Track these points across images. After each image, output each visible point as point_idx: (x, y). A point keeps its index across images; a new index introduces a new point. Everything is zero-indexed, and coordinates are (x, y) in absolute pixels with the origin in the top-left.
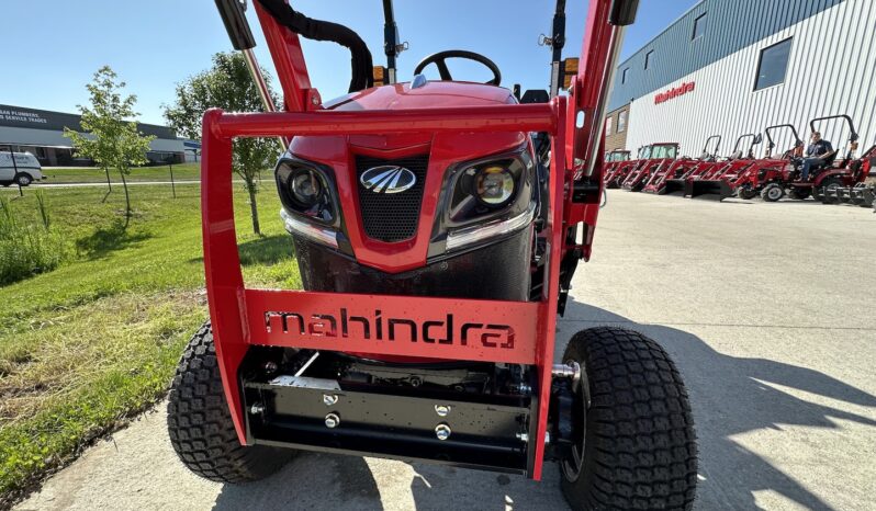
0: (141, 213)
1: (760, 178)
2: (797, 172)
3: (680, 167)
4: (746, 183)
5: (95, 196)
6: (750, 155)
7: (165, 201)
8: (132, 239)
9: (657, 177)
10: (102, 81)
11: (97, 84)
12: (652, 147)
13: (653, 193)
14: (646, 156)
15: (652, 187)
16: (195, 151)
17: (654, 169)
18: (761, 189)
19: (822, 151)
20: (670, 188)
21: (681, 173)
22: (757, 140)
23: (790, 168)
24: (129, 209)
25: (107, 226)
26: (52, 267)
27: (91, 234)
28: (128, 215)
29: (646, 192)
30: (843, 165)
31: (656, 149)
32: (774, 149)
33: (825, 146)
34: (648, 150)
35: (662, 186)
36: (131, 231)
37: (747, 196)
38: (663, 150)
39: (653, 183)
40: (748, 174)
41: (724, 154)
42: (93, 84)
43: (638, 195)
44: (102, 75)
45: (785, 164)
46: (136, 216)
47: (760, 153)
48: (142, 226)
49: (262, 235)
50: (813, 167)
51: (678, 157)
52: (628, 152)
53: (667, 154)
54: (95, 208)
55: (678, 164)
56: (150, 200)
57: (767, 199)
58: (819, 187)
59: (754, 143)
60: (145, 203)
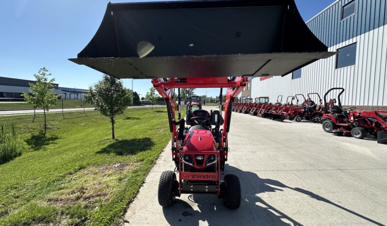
0: (51, 127)
1: (294, 113)
2: (305, 111)
3: (269, 108)
4: (289, 115)
5: (28, 119)
6: (292, 104)
7: (60, 121)
8: (49, 139)
9: (261, 111)
10: (41, 73)
11: (39, 74)
12: (260, 98)
13: (260, 117)
14: (258, 102)
15: (260, 114)
16: (65, 93)
17: (261, 107)
18: (294, 117)
19: (312, 104)
20: (266, 116)
21: (269, 109)
22: (293, 99)
23: (303, 110)
24: (45, 125)
25: (37, 133)
26: (20, 154)
27: (30, 138)
28: (45, 128)
29: (258, 116)
30: (319, 109)
31: (261, 99)
32: (299, 102)
33: (313, 103)
34: (258, 100)
35: (263, 114)
36: (48, 135)
37: (291, 119)
38: (264, 99)
39: (260, 113)
40: (289, 112)
41: (283, 103)
42: (37, 74)
43: (255, 117)
44: (42, 70)
45: (301, 108)
46: (49, 129)
47: (295, 103)
48: (52, 133)
49: (117, 140)
50: (310, 109)
51: (269, 102)
52: (252, 99)
53: (265, 101)
54: (30, 125)
55: (268, 106)
56: (53, 121)
57: (297, 121)
58: (311, 117)
59: (292, 99)
60: (53, 122)
